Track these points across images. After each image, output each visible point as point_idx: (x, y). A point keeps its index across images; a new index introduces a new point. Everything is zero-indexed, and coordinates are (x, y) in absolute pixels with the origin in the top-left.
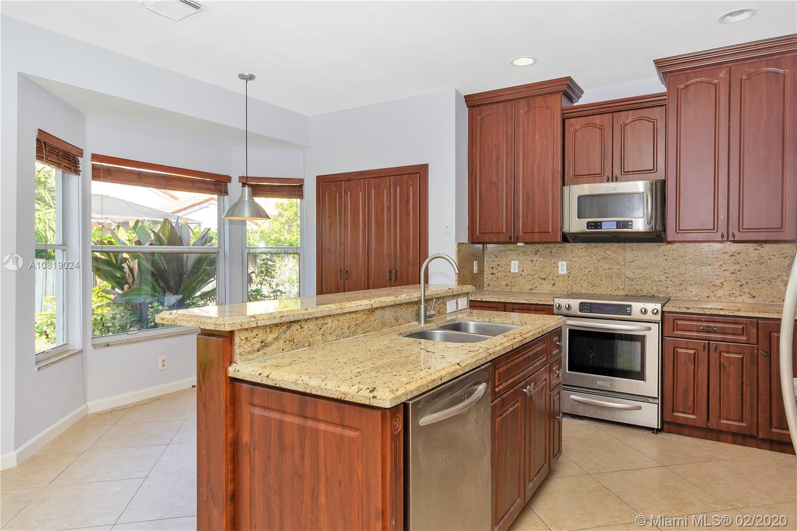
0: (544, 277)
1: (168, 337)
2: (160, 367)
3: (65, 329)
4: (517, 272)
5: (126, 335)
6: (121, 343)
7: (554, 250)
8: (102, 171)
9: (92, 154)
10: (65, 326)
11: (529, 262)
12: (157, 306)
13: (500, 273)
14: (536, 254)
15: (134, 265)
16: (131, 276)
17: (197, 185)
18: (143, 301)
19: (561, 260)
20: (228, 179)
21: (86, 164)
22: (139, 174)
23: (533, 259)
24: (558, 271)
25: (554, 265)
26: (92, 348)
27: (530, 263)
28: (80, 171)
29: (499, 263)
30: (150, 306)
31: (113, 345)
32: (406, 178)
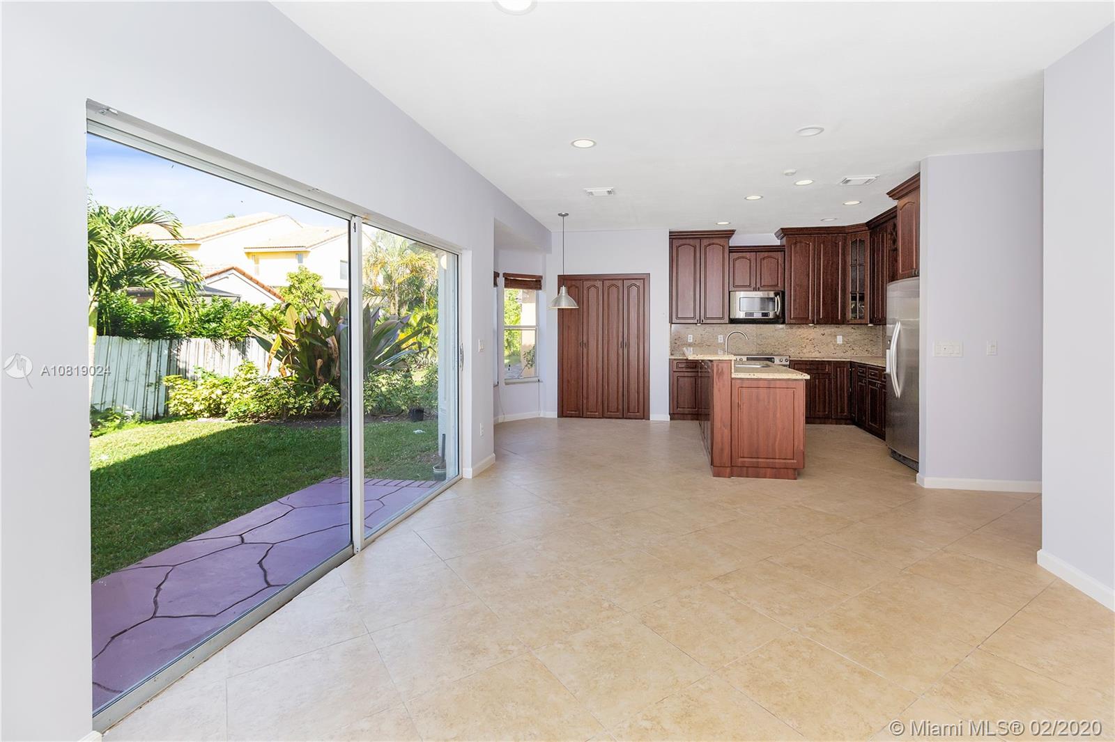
19: (720, 334)
24: (718, 341)
25: (716, 337)
32: (633, 282)
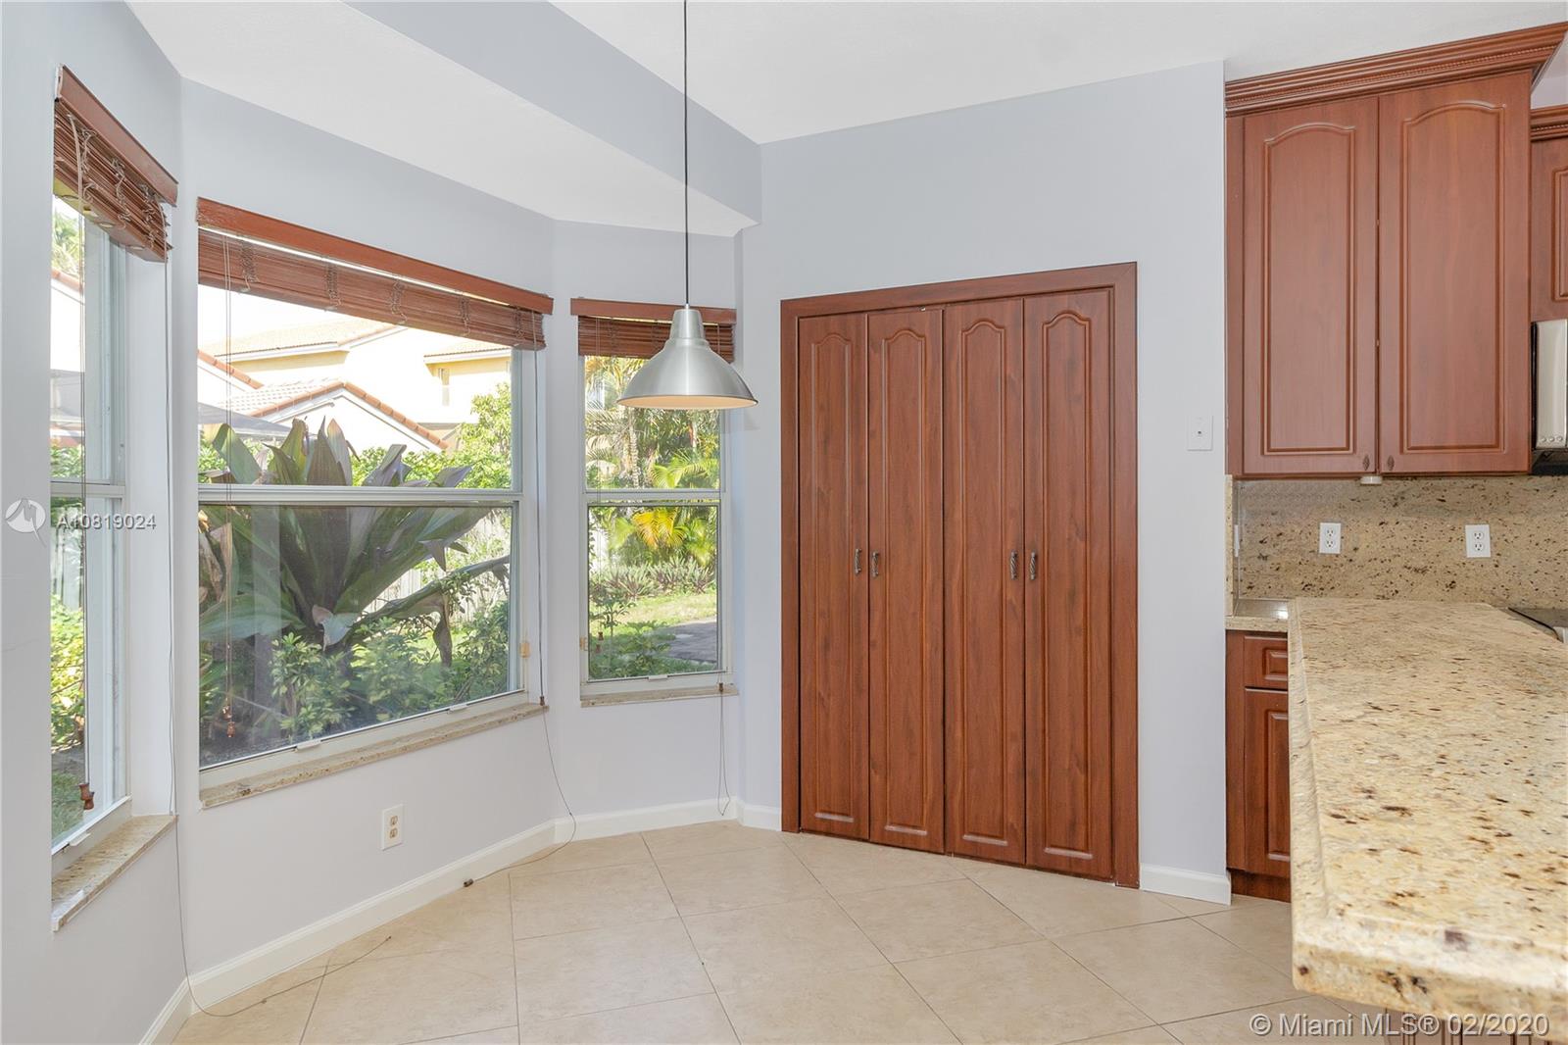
0: (1421, 564)
1: (405, 750)
2: (384, 840)
3: (121, 754)
4: (1338, 552)
5: (291, 754)
6: (282, 782)
7: (1451, 497)
8: (227, 257)
9: (200, 198)
10: (121, 743)
11: (1373, 527)
12: (294, 644)
13: (1286, 557)
14: (1396, 505)
15: (222, 536)
16: (219, 567)
17: (474, 315)
18: (256, 632)
19: (1472, 521)
20: (545, 304)
21: (182, 227)
22: (330, 273)
23: (1387, 519)
24: (1464, 550)
25: (1453, 534)
26: (200, 805)
27: (1379, 529)
28: (170, 247)
29: (1282, 530)
30: (276, 643)
31: (260, 791)
32: (1064, 302)
